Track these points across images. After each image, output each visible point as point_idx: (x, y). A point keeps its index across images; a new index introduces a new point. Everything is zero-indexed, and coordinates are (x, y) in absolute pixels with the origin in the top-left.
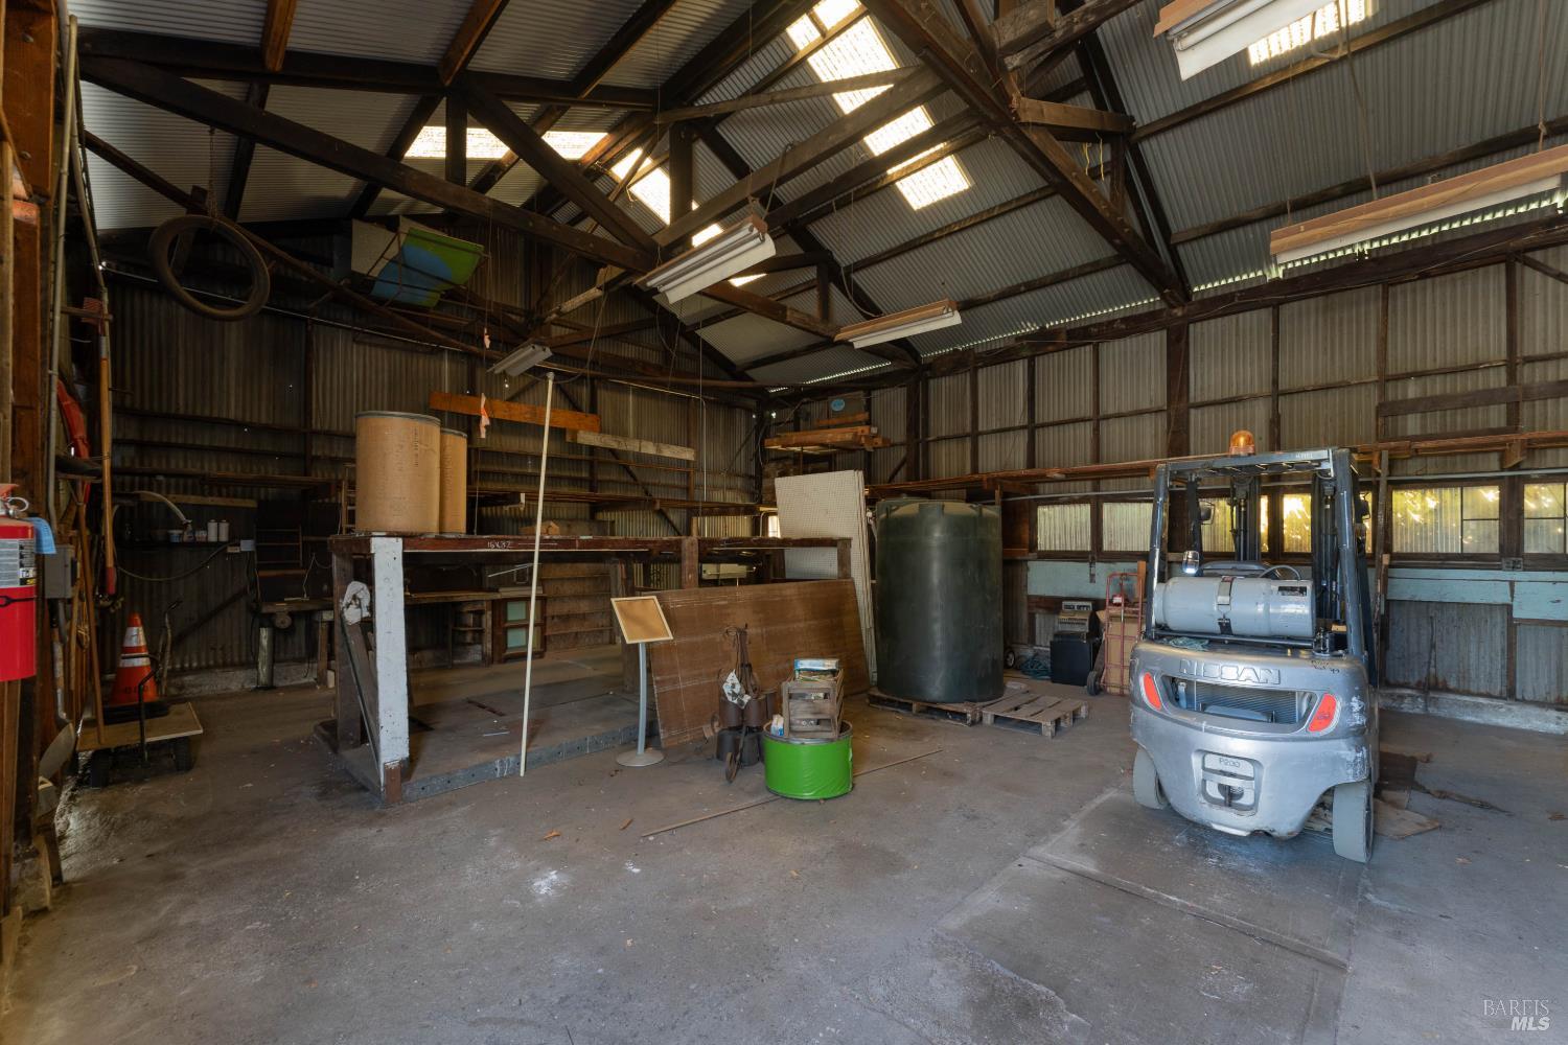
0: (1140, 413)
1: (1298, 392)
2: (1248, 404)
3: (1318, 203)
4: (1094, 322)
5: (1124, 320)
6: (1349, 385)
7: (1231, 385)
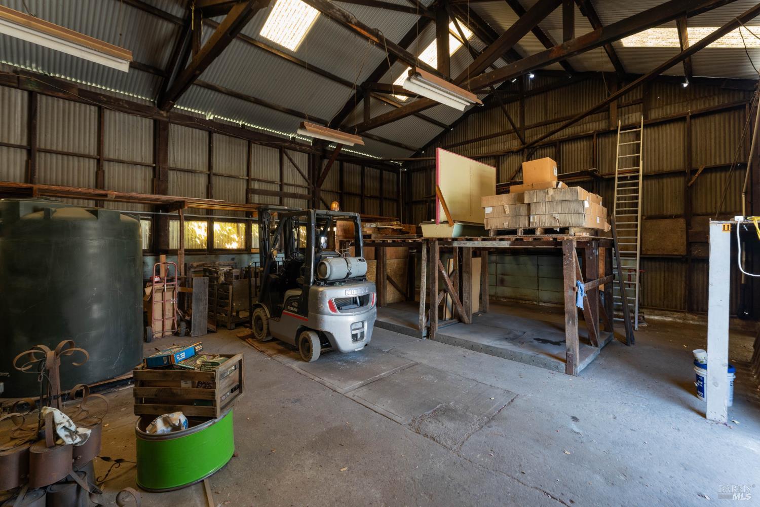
0: (136, 164)
1: (219, 175)
2: (197, 175)
3: (245, 100)
4: (103, 93)
5: (128, 102)
6: (238, 178)
7: (189, 163)
